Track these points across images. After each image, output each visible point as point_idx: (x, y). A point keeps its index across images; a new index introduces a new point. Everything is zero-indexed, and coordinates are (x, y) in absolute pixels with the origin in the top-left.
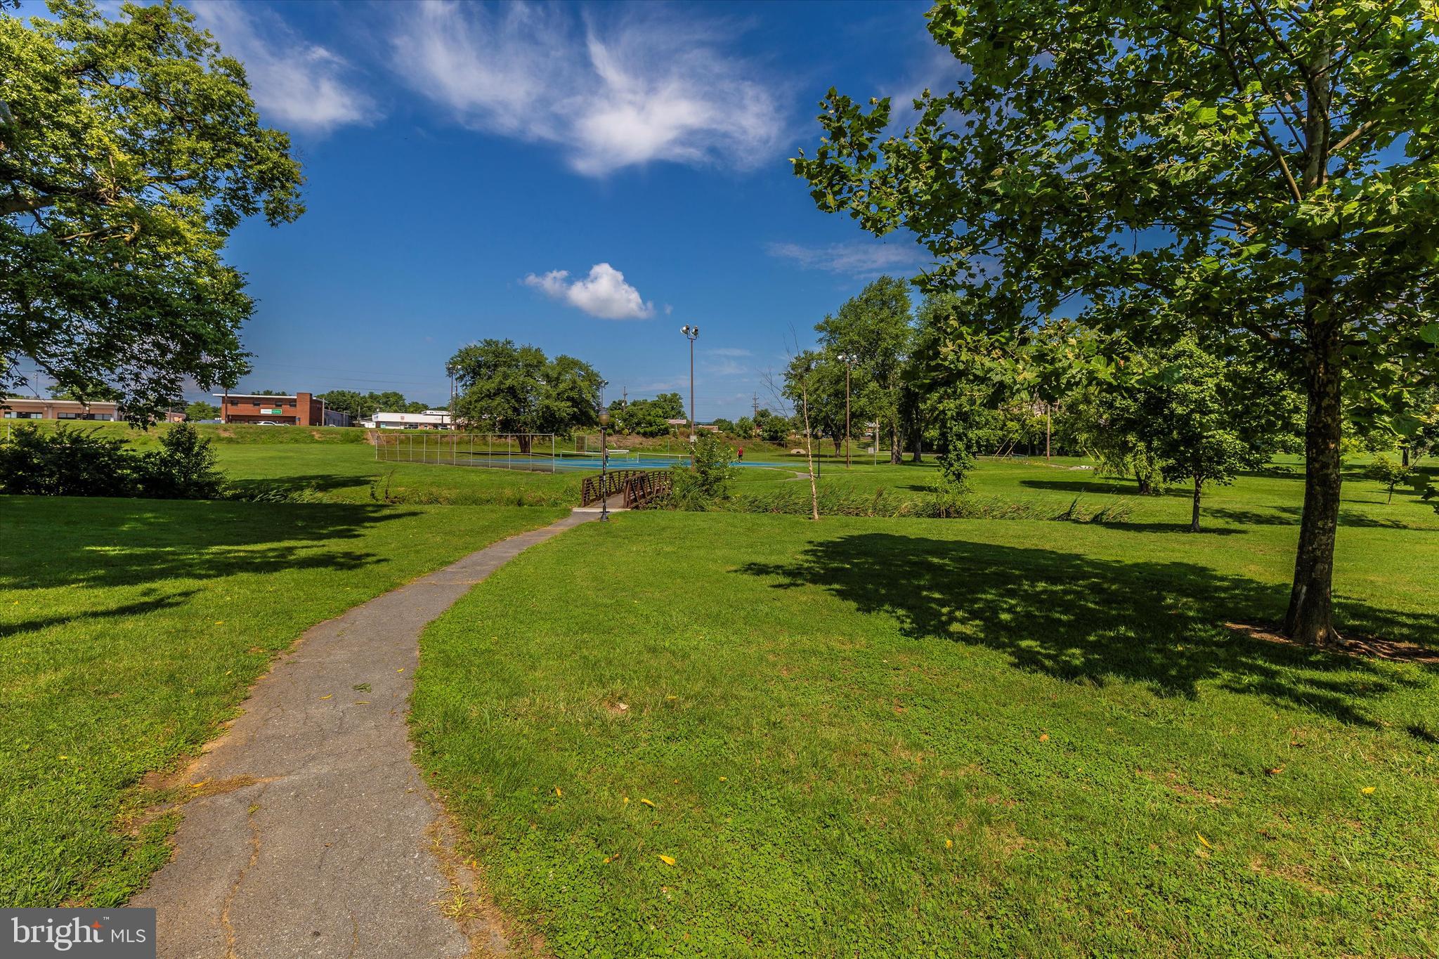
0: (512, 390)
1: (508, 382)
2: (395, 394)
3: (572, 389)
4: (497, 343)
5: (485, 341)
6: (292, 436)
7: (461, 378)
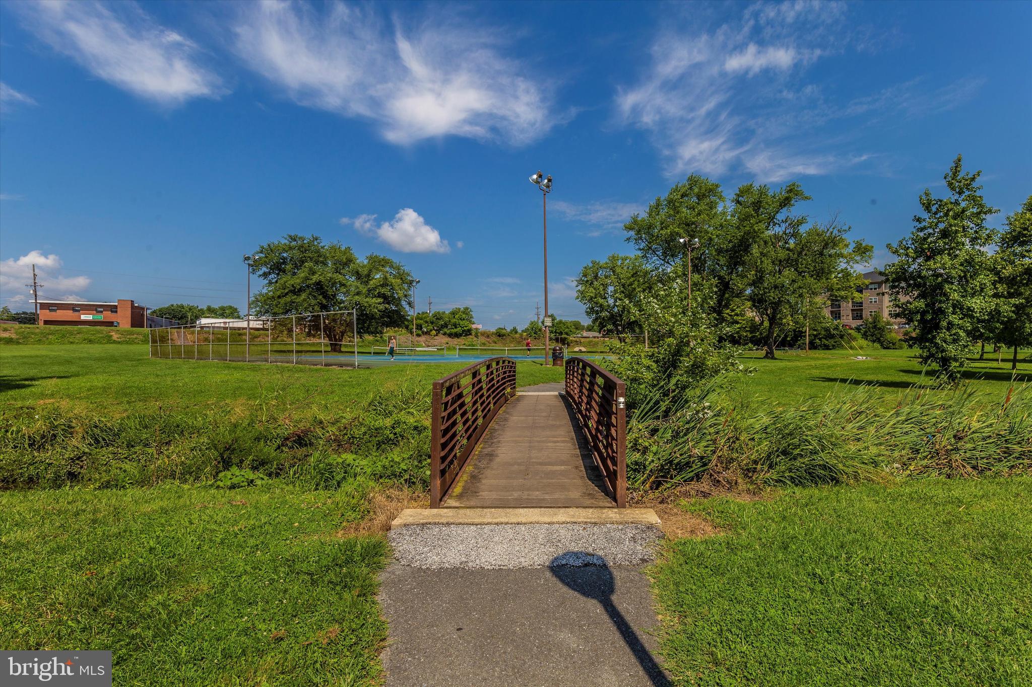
0: (319, 284)
1: (315, 278)
2: (231, 307)
3: (382, 286)
4: (303, 239)
5: (290, 237)
6: (86, 336)
7: (265, 275)
